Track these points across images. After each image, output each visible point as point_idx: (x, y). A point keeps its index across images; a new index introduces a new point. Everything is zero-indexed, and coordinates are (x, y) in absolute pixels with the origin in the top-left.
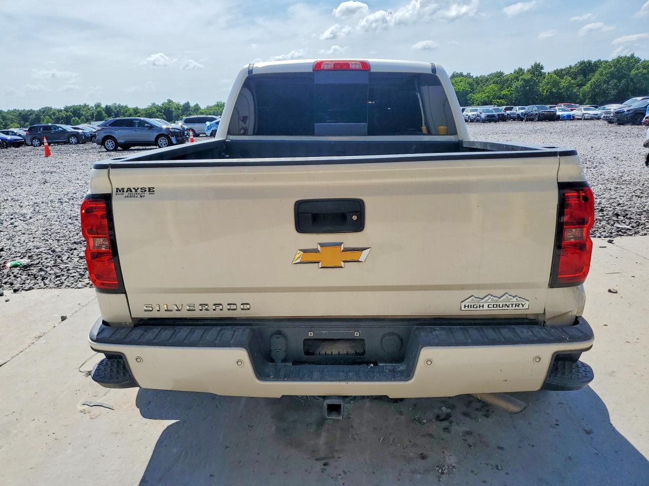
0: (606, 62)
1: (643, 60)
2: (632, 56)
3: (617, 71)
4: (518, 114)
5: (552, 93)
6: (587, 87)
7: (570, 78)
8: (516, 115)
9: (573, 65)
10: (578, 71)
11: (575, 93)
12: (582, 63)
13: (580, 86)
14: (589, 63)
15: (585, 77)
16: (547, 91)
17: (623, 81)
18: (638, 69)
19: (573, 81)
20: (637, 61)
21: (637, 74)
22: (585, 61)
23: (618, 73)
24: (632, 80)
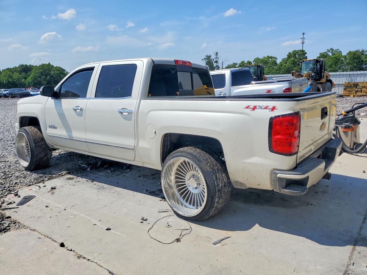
0: (36, 66)
1: (55, 66)
2: (49, 64)
3: (44, 71)
4: (4, 94)
5: (9, 82)
6: (29, 79)
7: (18, 74)
8: (3, 95)
9: (17, 67)
10: (21, 70)
11: (23, 82)
12: (22, 66)
13: (25, 78)
14: (26, 66)
15: (26, 73)
16: (6, 81)
17: (48, 77)
18: (54, 71)
19: (20, 76)
20: (53, 67)
21: (54, 74)
22: (24, 64)
23: (45, 73)
24: (52, 76)
